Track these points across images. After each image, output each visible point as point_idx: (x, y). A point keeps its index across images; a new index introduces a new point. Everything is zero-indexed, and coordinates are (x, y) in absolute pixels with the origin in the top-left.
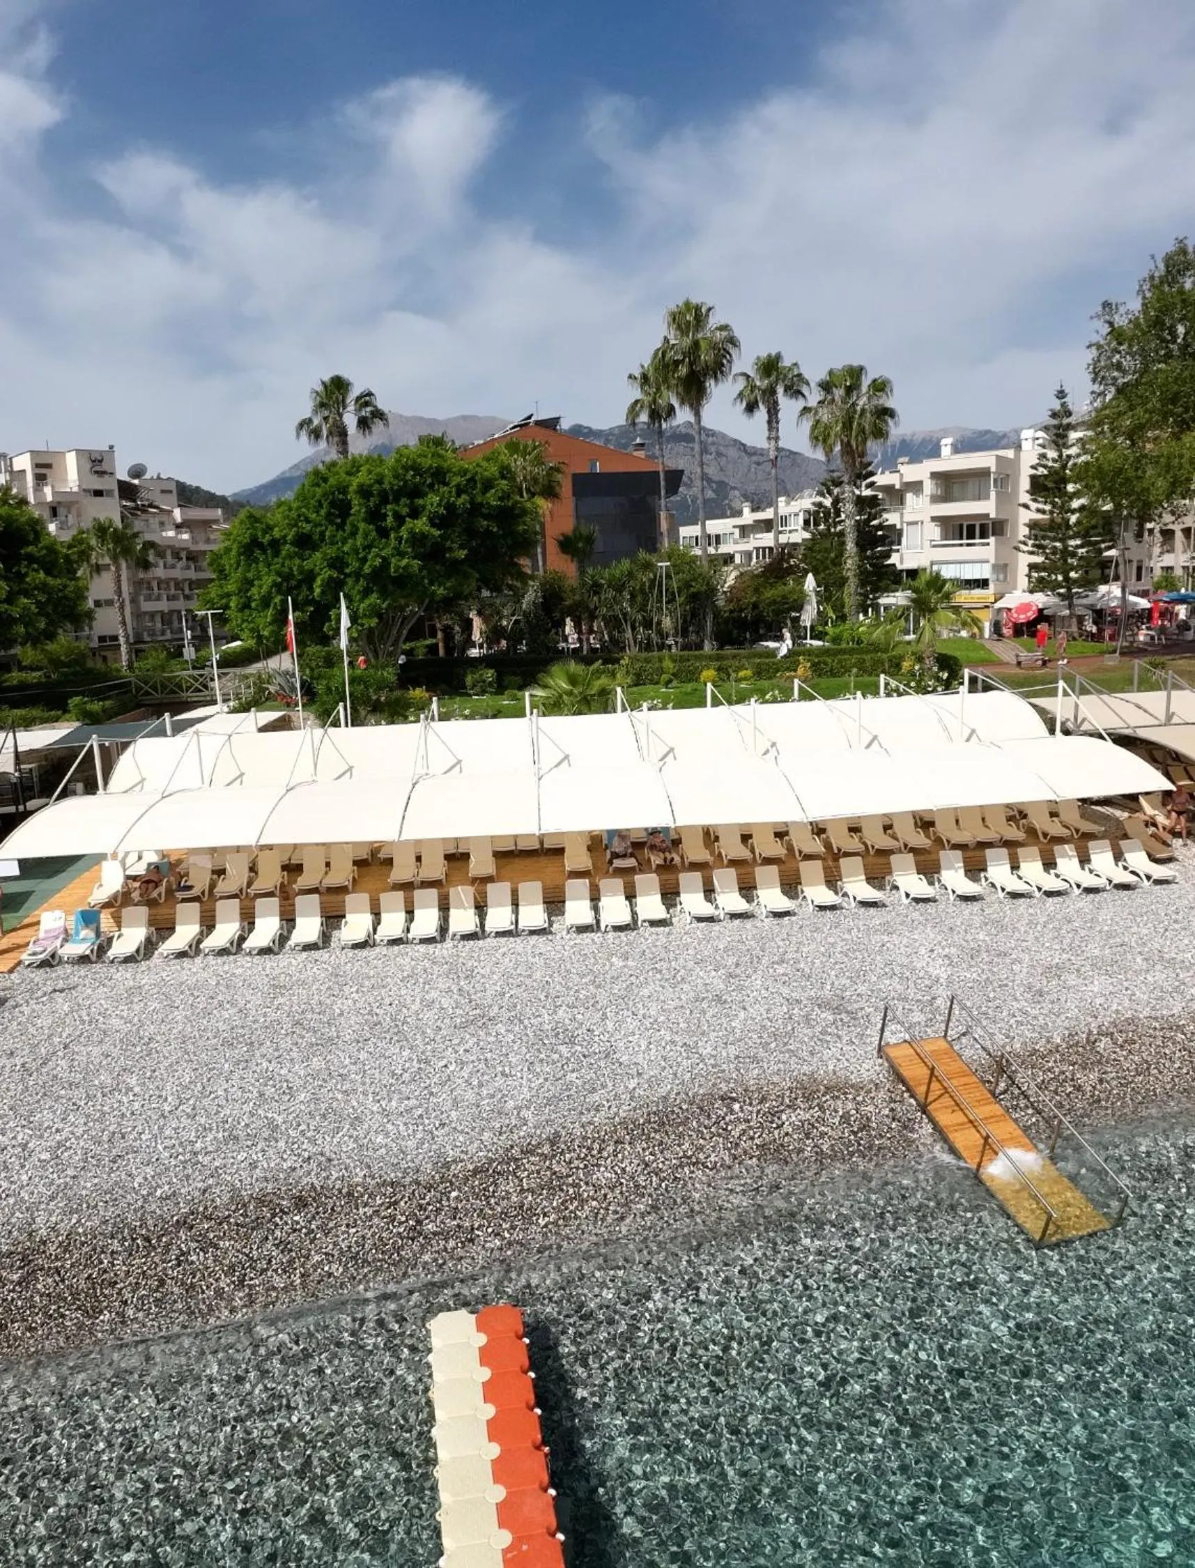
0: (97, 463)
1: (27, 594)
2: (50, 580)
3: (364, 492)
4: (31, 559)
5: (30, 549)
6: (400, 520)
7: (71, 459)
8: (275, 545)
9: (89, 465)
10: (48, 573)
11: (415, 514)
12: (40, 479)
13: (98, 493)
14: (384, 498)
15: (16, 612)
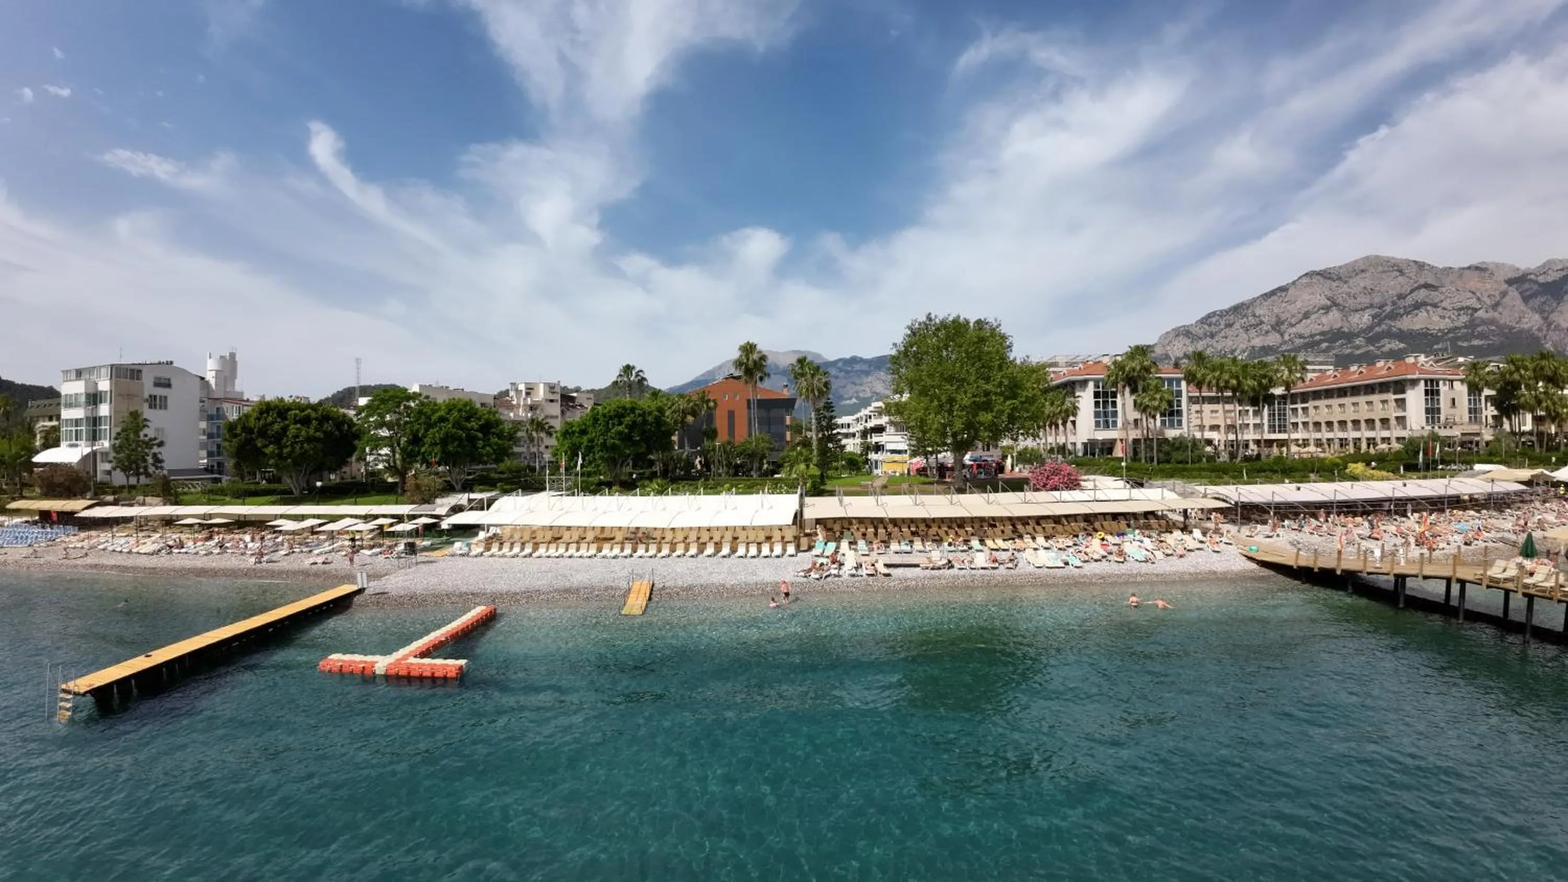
0: (551, 388)
1: (489, 445)
2: (500, 442)
3: (604, 416)
4: (494, 433)
5: (494, 430)
6: (614, 425)
7: (542, 386)
8: (573, 432)
9: (548, 389)
10: (499, 438)
11: (620, 424)
12: (528, 394)
13: (552, 401)
14: (611, 418)
15: (484, 452)
